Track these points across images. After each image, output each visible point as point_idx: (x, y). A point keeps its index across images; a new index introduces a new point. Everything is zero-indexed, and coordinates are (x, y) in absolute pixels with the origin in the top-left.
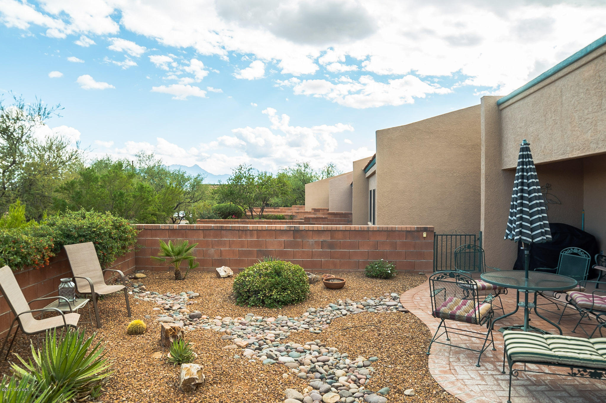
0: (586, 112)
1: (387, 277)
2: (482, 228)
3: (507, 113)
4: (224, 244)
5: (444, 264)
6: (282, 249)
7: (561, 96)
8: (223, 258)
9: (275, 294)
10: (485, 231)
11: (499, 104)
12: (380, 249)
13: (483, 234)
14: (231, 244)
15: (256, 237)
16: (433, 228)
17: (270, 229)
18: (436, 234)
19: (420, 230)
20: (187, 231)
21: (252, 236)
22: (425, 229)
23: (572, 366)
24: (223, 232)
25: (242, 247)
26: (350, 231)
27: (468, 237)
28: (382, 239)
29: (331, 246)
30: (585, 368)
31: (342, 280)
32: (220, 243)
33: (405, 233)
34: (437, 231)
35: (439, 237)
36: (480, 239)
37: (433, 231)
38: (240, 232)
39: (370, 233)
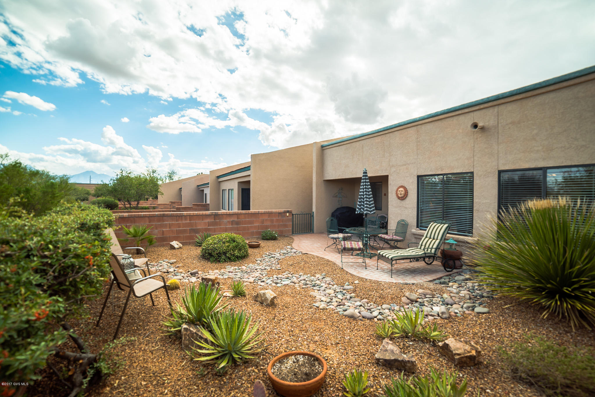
0: (376, 157)
1: (274, 238)
2: (314, 210)
3: (328, 152)
4: (165, 226)
5: (296, 230)
6: (207, 227)
7: (363, 148)
8: (164, 236)
9: (236, 253)
10: (316, 212)
11: (322, 147)
12: (265, 224)
13: (315, 213)
14: (170, 226)
15: (189, 220)
16: (292, 211)
17: (199, 214)
18: (293, 213)
19: (286, 212)
20: (135, 218)
21: (186, 219)
22: (288, 212)
23: (410, 259)
24: (164, 218)
25: (179, 227)
26: (248, 214)
27: (307, 215)
28: (266, 217)
29: (237, 223)
30: (414, 258)
31: (258, 242)
32: (162, 226)
33: (278, 214)
34: (294, 213)
35: (294, 216)
36: (313, 216)
37: (291, 212)
38: (178, 217)
39: (259, 215)
